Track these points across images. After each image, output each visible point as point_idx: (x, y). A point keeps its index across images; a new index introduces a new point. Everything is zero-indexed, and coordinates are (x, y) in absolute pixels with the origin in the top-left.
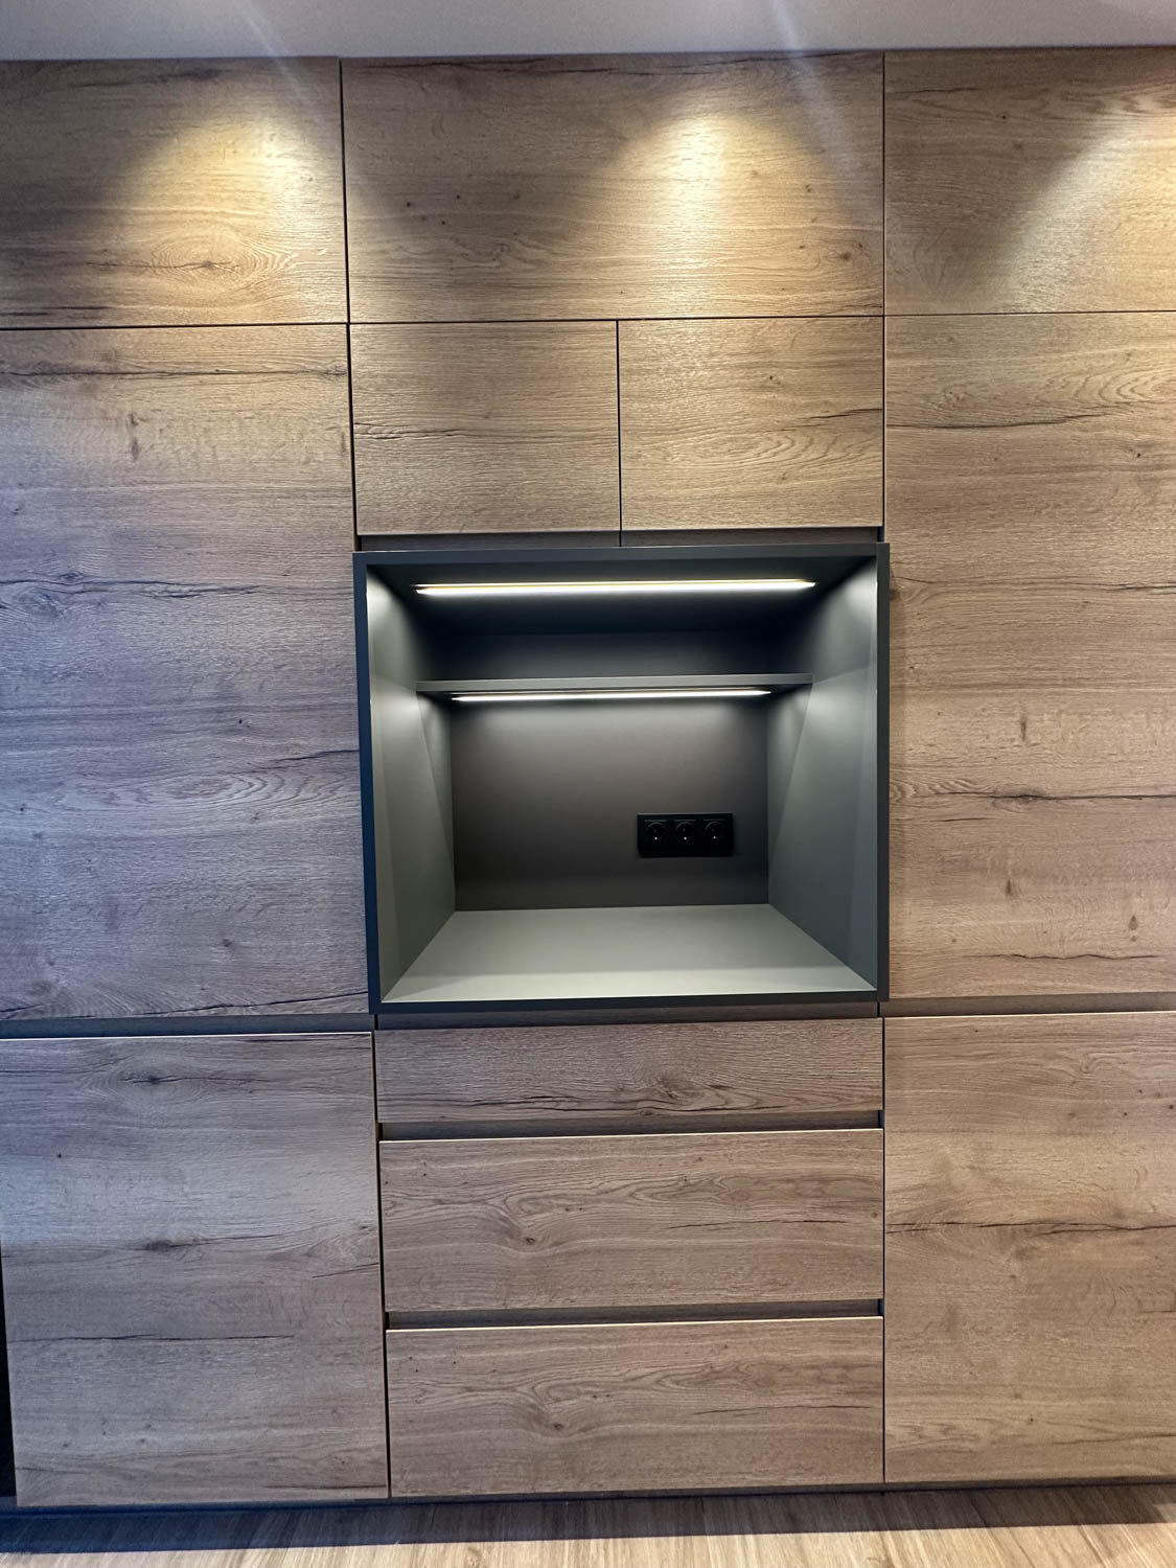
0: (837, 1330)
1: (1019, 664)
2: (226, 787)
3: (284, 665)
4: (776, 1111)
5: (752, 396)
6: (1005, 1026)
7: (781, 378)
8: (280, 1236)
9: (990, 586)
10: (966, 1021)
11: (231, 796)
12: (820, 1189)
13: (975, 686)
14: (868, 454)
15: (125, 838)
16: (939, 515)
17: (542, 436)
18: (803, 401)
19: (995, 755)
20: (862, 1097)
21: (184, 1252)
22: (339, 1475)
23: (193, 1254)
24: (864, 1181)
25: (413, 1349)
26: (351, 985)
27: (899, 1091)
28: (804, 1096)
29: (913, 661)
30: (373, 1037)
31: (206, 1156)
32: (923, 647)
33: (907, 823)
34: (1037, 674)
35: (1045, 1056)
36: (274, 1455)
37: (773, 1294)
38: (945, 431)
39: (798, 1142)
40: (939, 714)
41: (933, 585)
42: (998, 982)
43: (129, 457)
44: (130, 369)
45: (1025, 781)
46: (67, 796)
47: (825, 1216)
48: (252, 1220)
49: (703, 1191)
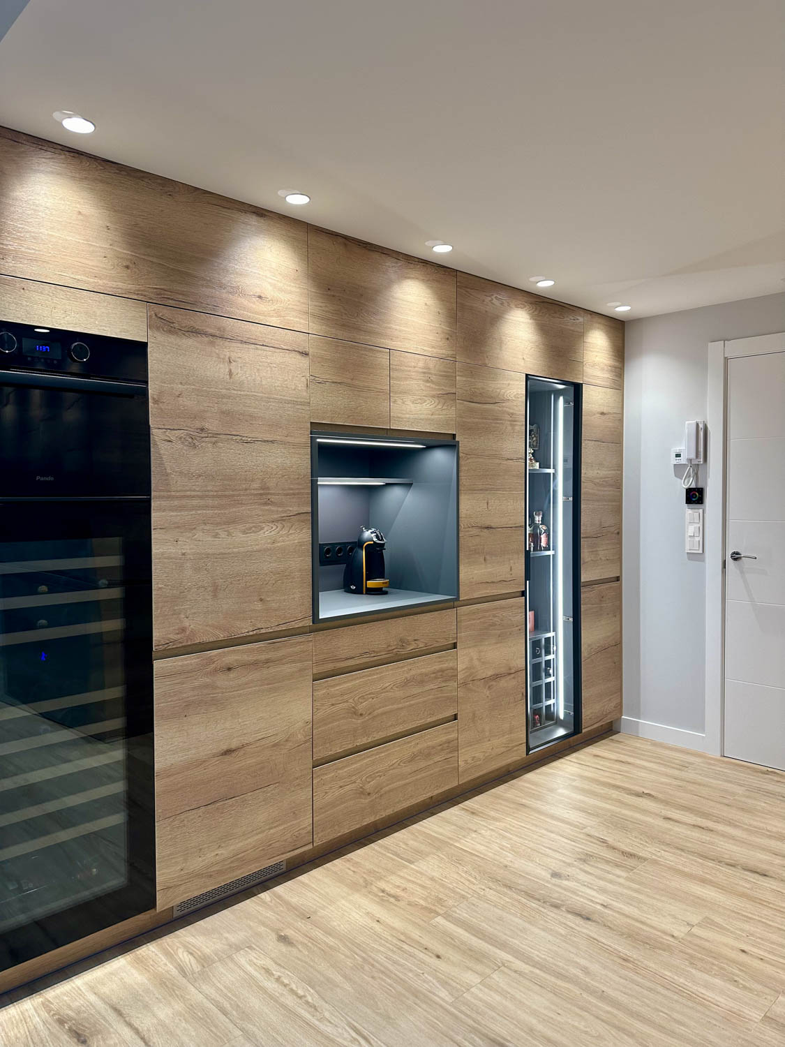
0: (446, 729)
1: (487, 483)
4: (430, 647)
5: (425, 383)
7: (432, 378)
8: (277, 734)
9: (480, 456)
11: (264, 533)
12: (442, 675)
13: (477, 490)
14: (453, 408)
16: (470, 431)
18: (438, 387)
19: (481, 513)
20: (452, 638)
21: (238, 752)
22: (294, 844)
24: (453, 669)
25: (323, 775)
26: (306, 614)
27: (460, 635)
29: (464, 481)
30: (313, 636)
34: (490, 487)
35: (494, 617)
36: (271, 843)
37: (430, 719)
38: (470, 403)
40: (469, 499)
41: (468, 455)
43: (228, 377)
46: (198, 534)
47: (443, 684)
48: (265, 730)
49: (411, 682)
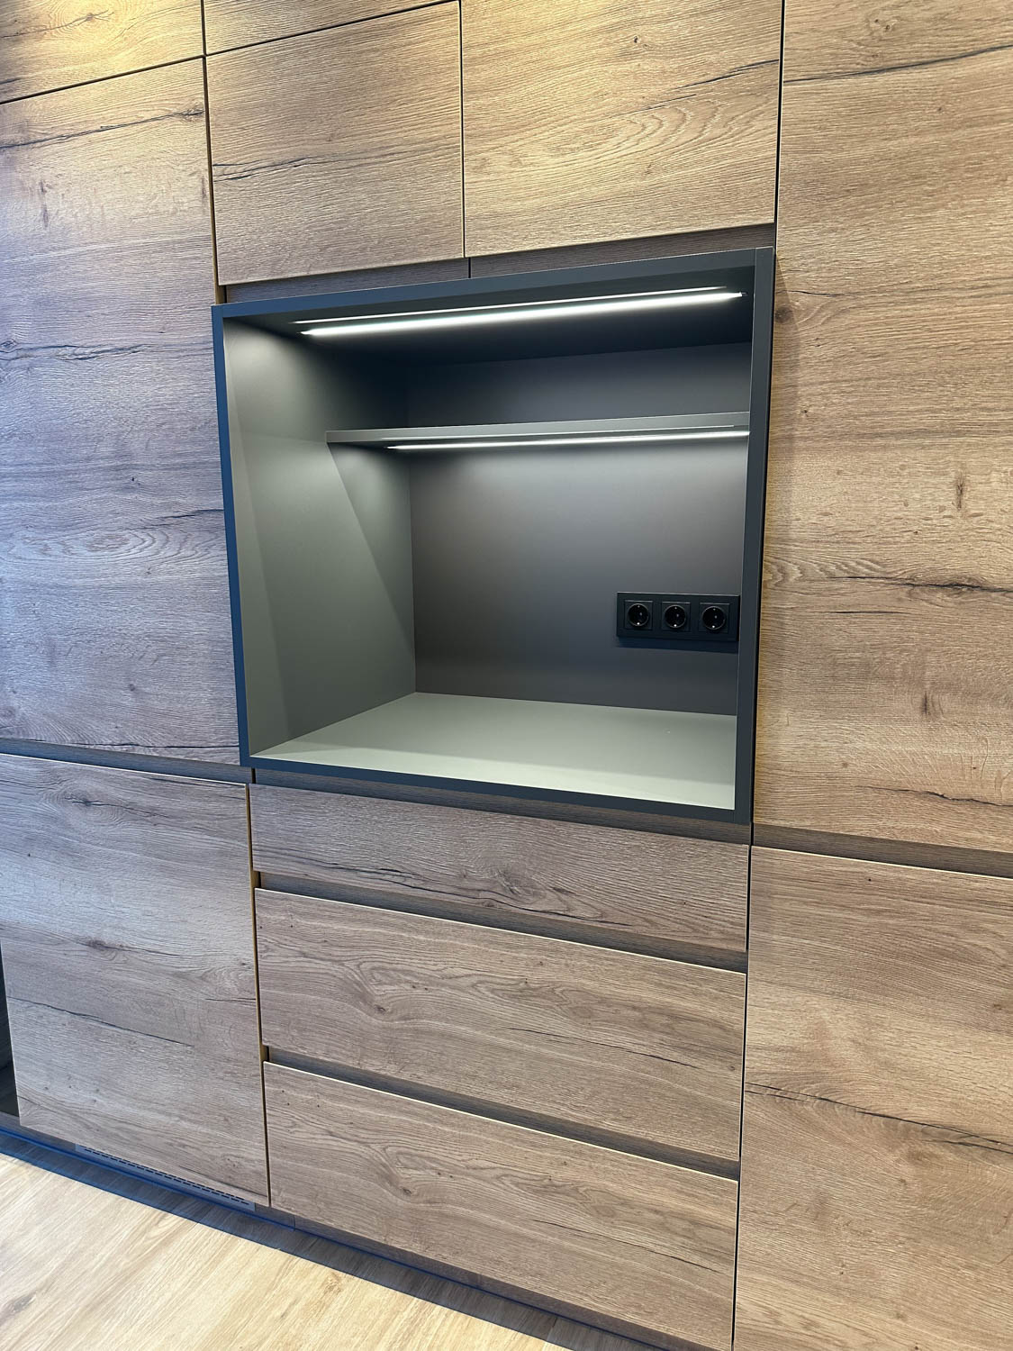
0: (685, 1181)
1: (958, 403)
2: (124, 542)
3: (163, 424)
4: (622, 929)
5: (612, 68)
6: (908, 880)
7: (648, 39)
8: (181, 957)
9: (920, 295)
10: (856, 865)
11: (129, 550)
12: (668, 1025)
13: (892, 434)
14: (757, 125)
15: (57, 586)
16: (852, 199)
17: (385, 153)
18: (672, 65)
19: (915, 528)
20: (722, 932)
21: (114, 954)
22: (232, 1175)
23: (120, 958)
24: (721, 1028)
25: (285, 1084)
26: (228, 738)
27: (766, 935)
28: (654, 918)
29: (807, 403)
30: (248, 790)
31: (126, 876)
32: (822, 383)
33: (788, 612)
34: (983, 417)
35: (963, 926)
36: (184, 1142)
37: (616, 1124)
38: (867, 78)
39: (645, 967)
40: (839, 472)
41: (837, 299)
42: (904, 825)
43: (42, 223)
44: (38, 137)
45: (957, 564)
46: (16, 546)
47: (675, 1055)
48: (160, 939)
49: (544, 998)
